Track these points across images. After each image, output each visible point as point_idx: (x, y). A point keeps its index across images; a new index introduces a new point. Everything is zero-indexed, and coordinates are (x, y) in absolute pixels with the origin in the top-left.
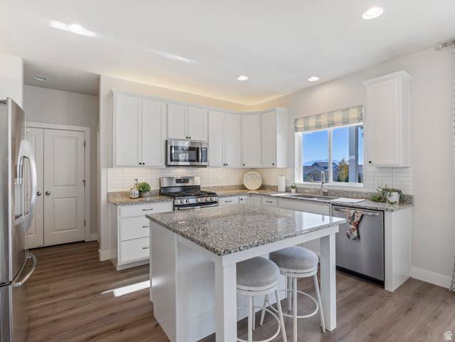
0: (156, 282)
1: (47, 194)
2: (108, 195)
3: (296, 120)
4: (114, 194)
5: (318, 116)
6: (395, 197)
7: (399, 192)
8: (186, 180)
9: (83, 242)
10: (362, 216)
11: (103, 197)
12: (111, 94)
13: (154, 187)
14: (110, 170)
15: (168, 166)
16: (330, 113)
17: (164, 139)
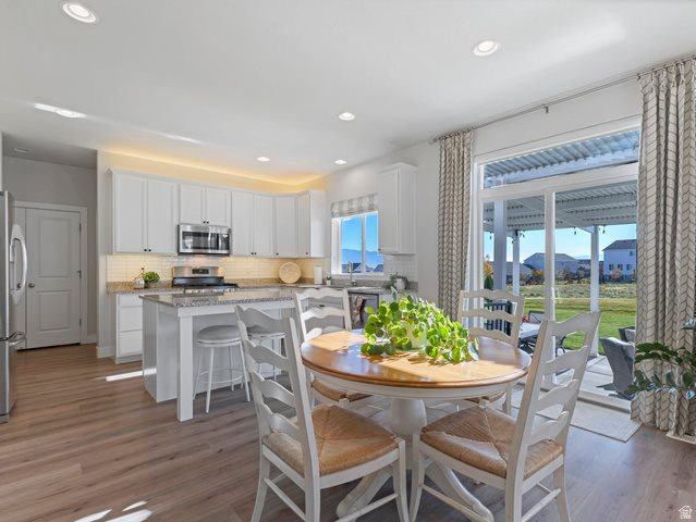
0: (149, 372)
1: (31, 286)
2: (108, 285)
3: (333, 205)
4: (115, 285)
5: (350, 201)
6: (400, 283)
7: (404, 279)
8: (205, 271)
9: (78, 344)
10: (364, 301)
11: (102, 287)
12: (109, 174)
13: (165, 277)
14: (110, 258)
15: (180, 254)
16: (360, 198)
17: (176, 223)
